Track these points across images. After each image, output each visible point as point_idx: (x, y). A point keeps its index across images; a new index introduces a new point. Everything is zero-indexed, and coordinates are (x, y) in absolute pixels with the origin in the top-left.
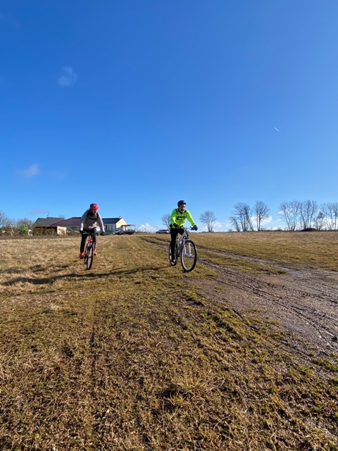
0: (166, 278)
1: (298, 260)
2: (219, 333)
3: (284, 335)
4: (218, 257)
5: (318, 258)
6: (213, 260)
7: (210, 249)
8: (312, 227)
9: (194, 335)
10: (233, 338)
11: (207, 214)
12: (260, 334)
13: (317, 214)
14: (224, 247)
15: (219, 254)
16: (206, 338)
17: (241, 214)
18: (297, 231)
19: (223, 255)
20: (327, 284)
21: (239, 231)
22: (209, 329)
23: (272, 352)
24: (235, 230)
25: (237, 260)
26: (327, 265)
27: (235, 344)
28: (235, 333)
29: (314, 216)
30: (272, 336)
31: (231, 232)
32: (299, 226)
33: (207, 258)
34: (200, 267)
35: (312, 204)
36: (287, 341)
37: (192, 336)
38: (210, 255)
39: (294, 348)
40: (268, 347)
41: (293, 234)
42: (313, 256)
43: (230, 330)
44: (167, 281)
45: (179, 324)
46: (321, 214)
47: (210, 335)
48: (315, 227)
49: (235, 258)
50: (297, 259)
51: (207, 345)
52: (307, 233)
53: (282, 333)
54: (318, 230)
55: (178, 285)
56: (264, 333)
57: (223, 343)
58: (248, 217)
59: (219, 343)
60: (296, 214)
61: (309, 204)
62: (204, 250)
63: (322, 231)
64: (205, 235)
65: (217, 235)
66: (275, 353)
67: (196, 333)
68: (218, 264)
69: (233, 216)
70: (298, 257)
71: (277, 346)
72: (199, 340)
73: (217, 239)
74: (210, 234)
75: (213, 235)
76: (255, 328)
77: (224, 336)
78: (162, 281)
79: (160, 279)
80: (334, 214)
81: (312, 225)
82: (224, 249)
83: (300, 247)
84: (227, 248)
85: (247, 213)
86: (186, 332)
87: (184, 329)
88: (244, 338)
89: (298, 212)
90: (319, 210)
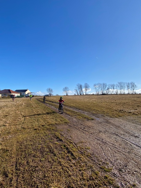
0: (48, 125)
2: (68, 156)
3: (91, 155)
4: (69, 111)
5: (106, 111)
7: (67, 106)
9: (58, 159)
10: (73, 158)
11: (66, 88)
16: (63, 160)
17: (79, 88)
18: (100, 95)
20: (108, 125)
21: (78, 95)
22: (64, 155)
26: (109, 114)
27: (74, 162)
29: (106, 89)
30: (87, 156)
31: (75, 95)
34: (62, 118)
36: (92, 158)
38: (66, 110)
40: (85, 162)
43: (72, 154)
45: (52, 153)
47: (65, 158)
49: (76, 111)
51: (63, 164)
52: (103, 96)
54: (107, 94)
55: (53, 129)
56: (85, 154)
57: (69, 162)
58: (82, 89)
61: (104, 84)
64: (65, 97)
66: (88, 165)
68: (69, 115)
69: (76, 89)
70: (99, 110)
71: (89, 161)
72: (60, 162)
73: (70, 99)
75: (68, 97)
76: (81, 152)
77: (70, 158)
78: (46, 127)
80: (113, 88)
81: (105, 92)
83: (100, 104)
84: (73, 105)
85: (81, 88)
87: (54, 156)
88: (77, 158)
89: (100, 87)
90: (107, 87)
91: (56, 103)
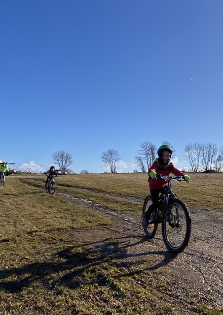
0: (46, 232)
1: (195, 203)
2: (101, 293)
3: (170, 285)
4: (116, 202)
5: (213, 200)
6: (110, 205)
7: (110, 193)
8: (212, 169)
9: (70, 300)
10: (115, 296)
11: (111, 152)
12: (145, 287)
13: (216, 157)
14: (125, 190)
15: (119, 199)
16: (83, 302)
17: (147, 154)
18: (200, 172)
19: (123, 199)
20: (217, 225)
21: (144, 172)
22: (89, 290)
23: (155, 306)
24: (141, 171)
25: (137, 205)
26: (220, 207)
27: (117, 303)
28: (119, 290)
29: (214, 159)
30: (157, 288)
31: (136, 173)
32: (201, 168)
33: (104, 204)
34: (93, 216)
35: (212, 147)
36: (171, 291)
37: (66, 301)
38: (108, 201)
39: (177, 297)
40: (150, 301)
41: (196, 175)
42: (209, 198)
43: (114, 287)
44: (47, 235)
45: (52, 288)
46: (220, 156)
47: (89, 297)
48: (215, 169)
49: (136, 203)
50: (195, 201)
51: (84, 310)
52: (207, 174)
53: (168, 283)
54: (217, 172)
55: (61, 240)
56: (150, 285)
57: (103, 304)
59: (98, 305)
60: (198, 156)
61: (210, 147)
62: (102, 195)
63: (220, 172)
64: (106, 176)
65: (121, 177)
66: (158, 306)
67: (72, 298)
68: (115, 211)
69: (139, 156)
70: (196, 199)
71: (161, 298)
72: (74, 306)
73: (120, 180)
74: (112, 175)
75: (116, 177)
76: (141, 281)
77: (106, 295)
78: (40, 235)
79: (39, 233)
81: (212, 167)
82: (125, 192)
83: (199, 189)
84: (128, 191)
86: (60, 297)
87: (58, 294)
88: (128, 294)
89: (201, 153)
90: (218, 153)
91: (79, 187)
